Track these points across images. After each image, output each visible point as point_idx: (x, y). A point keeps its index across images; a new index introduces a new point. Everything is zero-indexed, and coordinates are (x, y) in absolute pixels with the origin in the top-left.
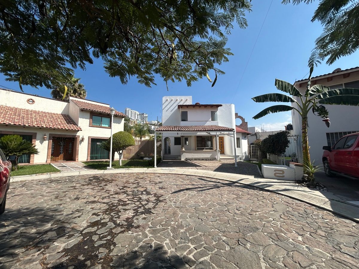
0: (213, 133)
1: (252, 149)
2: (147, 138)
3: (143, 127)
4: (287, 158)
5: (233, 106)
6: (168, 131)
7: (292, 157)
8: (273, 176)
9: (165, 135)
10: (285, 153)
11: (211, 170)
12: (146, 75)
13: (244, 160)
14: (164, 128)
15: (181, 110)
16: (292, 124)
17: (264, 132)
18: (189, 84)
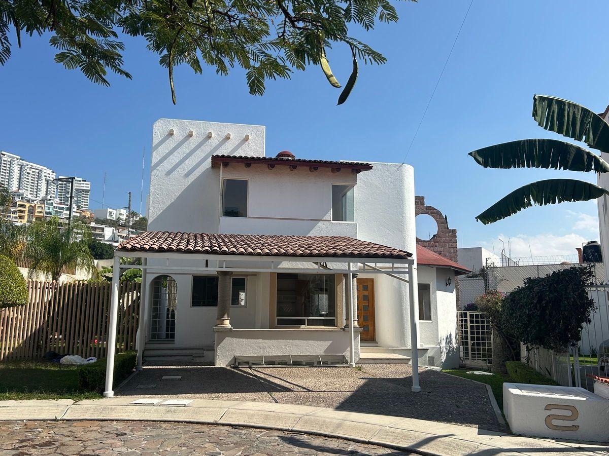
0: (335, 266)
1: (472, 327)
2: (82, 275)
3: (69, 232)
4: (586, 359)
5: (409, 171)
6: (170, 250)
7: (602, 355)
8: (542, 427)
9: (156, 265)
10: (580, 343)
11: (328, 405)
12: (90, 35)
13: (445, 365)
14: (155, 239)
15: (224, 175)
16: (599, 243)
17: (511, 268)
18: (255, 86)
